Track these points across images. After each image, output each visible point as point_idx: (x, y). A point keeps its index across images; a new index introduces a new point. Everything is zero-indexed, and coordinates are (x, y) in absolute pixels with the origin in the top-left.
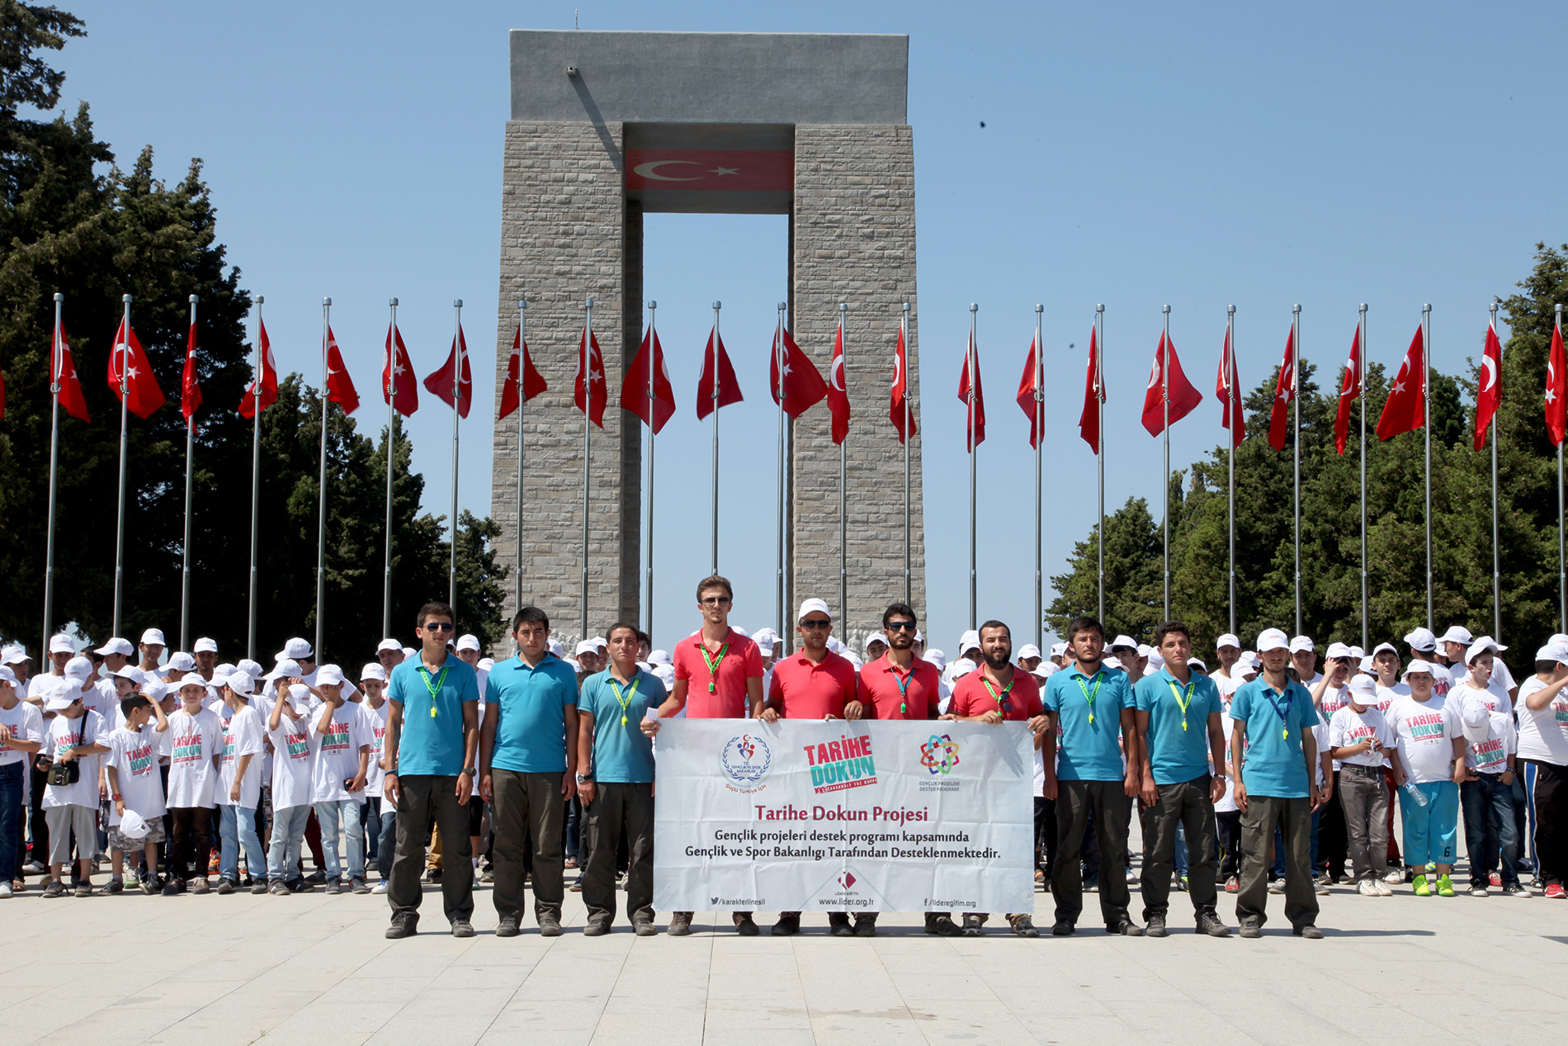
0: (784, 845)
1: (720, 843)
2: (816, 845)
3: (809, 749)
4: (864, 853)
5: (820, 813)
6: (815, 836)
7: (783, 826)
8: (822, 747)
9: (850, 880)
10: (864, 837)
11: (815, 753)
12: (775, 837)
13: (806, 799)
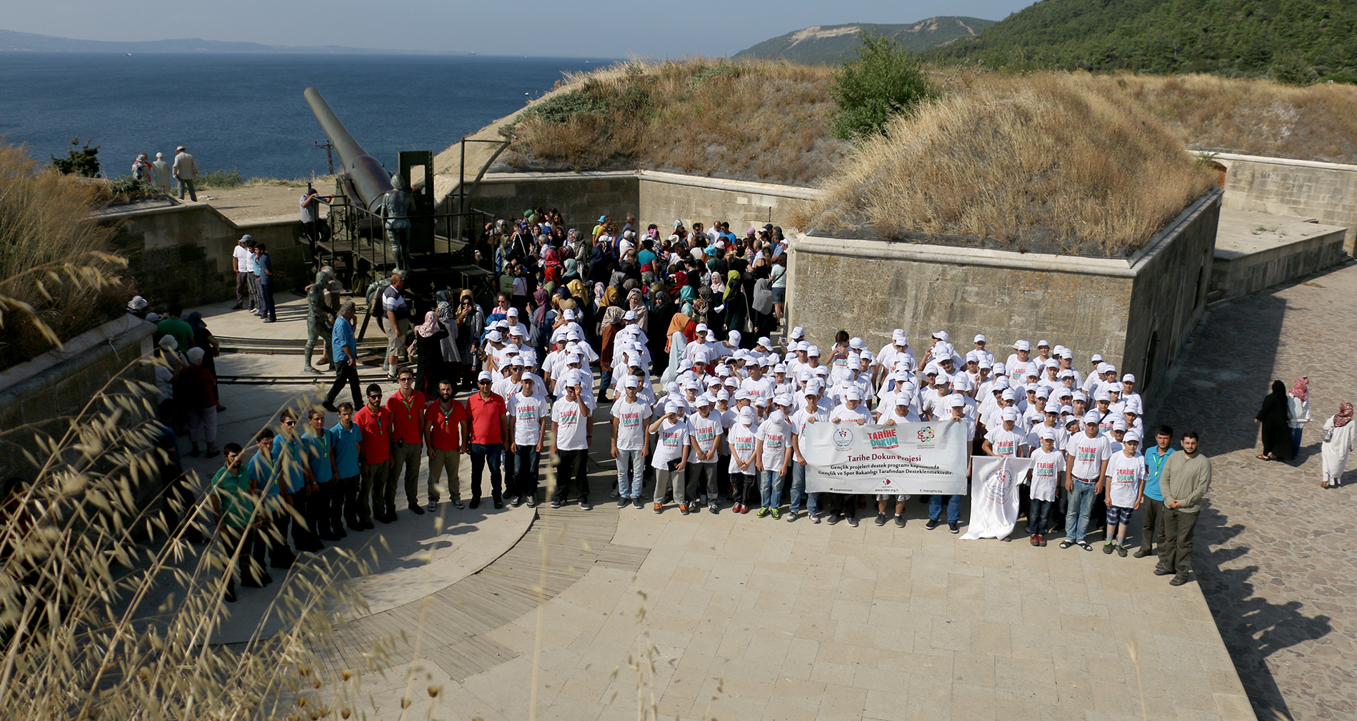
0: (860, 471)
1: (832, 470)
2: (874, 469)
3: (870, 434)
4: (894, 471)
5: (875, 457)
6: (873, 466)
7: (860, 463)
8: (875, 434)
9: (888, 482)
10: (894, 466)
11: (872, 436)
12: (856, 468)
13: (869, 451)
